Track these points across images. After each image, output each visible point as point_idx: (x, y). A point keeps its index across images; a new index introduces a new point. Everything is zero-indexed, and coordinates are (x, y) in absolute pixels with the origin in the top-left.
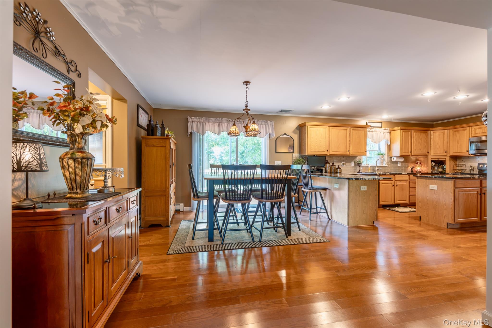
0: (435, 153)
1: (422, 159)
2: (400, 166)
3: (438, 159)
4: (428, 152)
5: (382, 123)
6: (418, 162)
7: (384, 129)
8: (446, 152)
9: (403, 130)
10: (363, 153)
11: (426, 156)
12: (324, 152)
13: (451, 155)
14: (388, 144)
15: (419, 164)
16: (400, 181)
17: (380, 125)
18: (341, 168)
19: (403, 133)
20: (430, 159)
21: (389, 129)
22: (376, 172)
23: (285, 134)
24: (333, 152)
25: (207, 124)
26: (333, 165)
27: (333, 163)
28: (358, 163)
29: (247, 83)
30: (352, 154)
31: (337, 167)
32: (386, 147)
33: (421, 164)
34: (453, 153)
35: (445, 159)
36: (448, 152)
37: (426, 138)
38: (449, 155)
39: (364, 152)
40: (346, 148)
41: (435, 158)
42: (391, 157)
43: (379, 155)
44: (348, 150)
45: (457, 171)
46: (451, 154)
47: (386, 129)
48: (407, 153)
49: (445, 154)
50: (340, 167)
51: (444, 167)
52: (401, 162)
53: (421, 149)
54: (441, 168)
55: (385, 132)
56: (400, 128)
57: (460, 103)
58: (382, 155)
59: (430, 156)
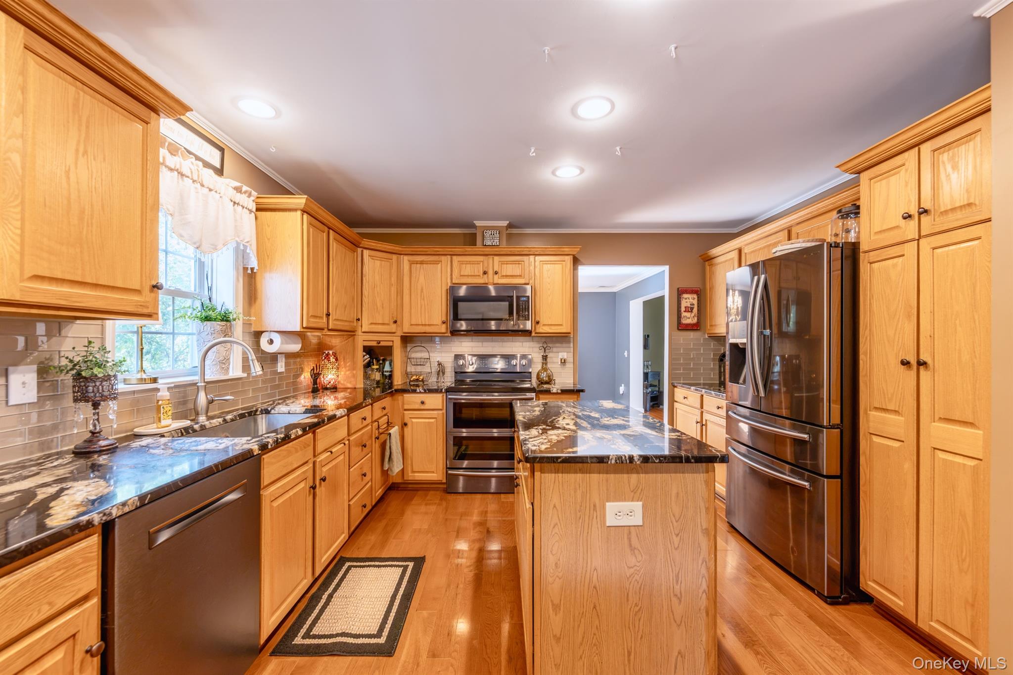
0: (372, 324)
1: (336, 341)
2: (283, 370)
3: (379, 342)
4: (358, 320)
5: (222, 150)
6: (331, 352)
7: (238, 184)
8: (395, 322)
9: (312, 218)
10: (136, 298)
11: (350, 333)
13: (405, 331)
14: (245, 269)
15: (332, 359)
16: (328, 454)
17: (214, 157)
19: (311, 230)
20: (361, 340)
21: (254, 193)
22: (202, 419)
28: (78, 376)
32: (238, 280)
33: (336, 359)
34: (411, 325)
35: (390, 344)
36: (399, 322)
37: (354, 272)
38: (400, 333)
39: (137, 292)
41: (372, 341)
42: (258, 335)
43: (207, 319)
45: (414, 377)
46: (407, 329)
47: (245, 188)
48: (320, 317)
49: (393, 328)
51: (383, 368)
52: (289, 356)
53: (346, 307)
54: (377, 369)
55: (238, 204)
56: (303, 201)
57: (533, 150)
58: (224, 323)
59: (360, 333)
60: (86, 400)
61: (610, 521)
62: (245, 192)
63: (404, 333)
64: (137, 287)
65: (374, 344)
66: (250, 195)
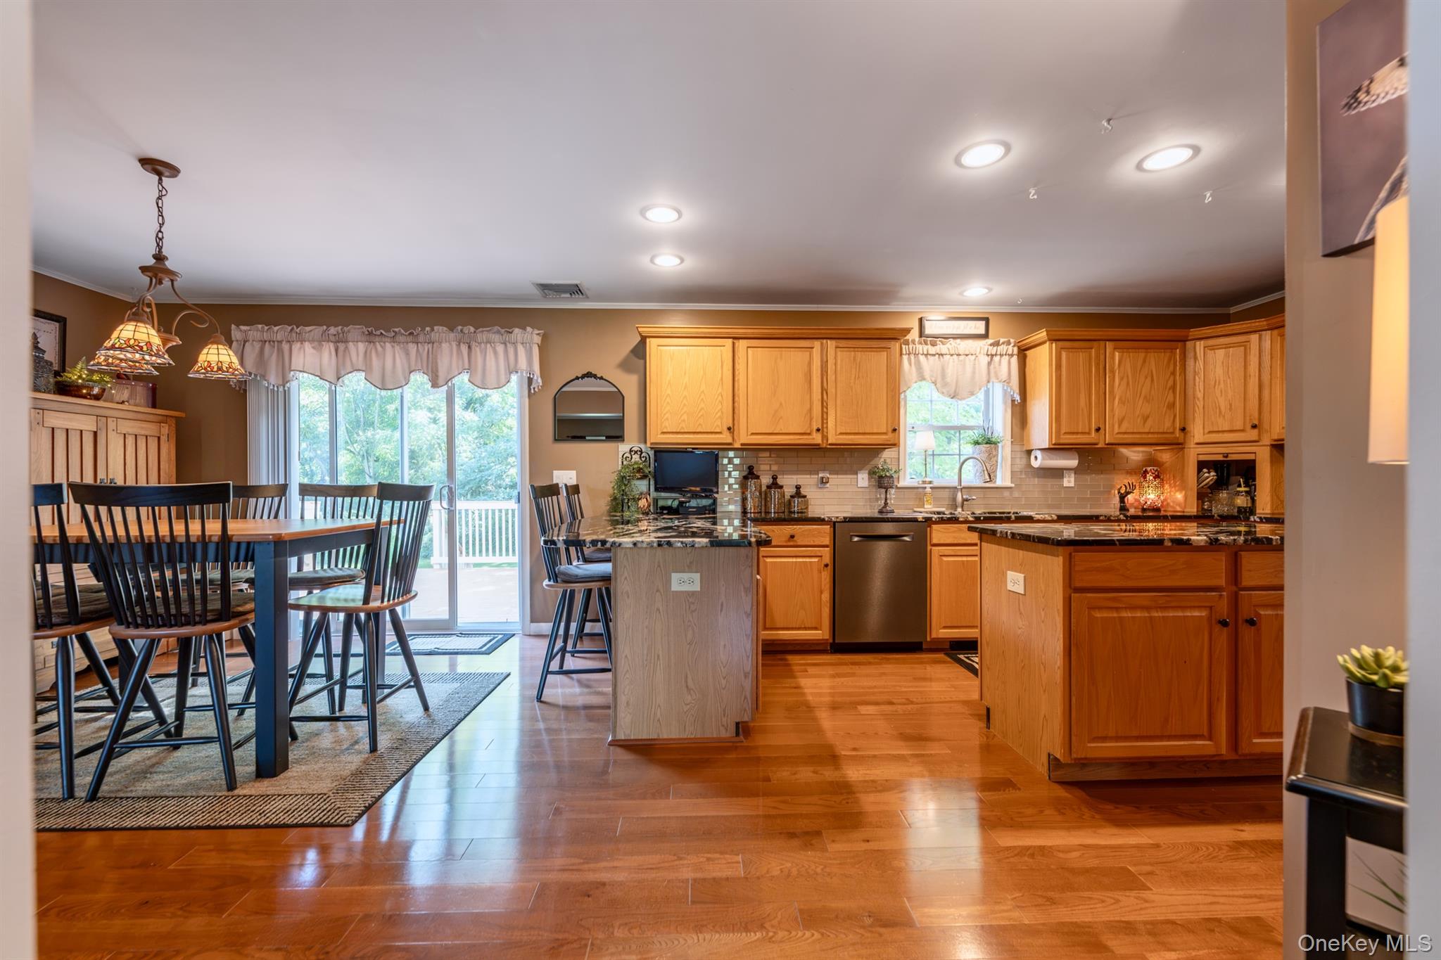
0: (1210, 432)
1: (1166, 457)
2: (1072, 484)
3: (1226, 455)
4: (1183, 429)
5: (986, 319)
6: (1149, 469)
7: (998, 341)
8: (1254, 427)
9: (1060, 343)
10: (886, 437)
11: (1178, 445)
12: (717, 436)
13: (1276, 438)
14: (1013, 401)
15: (1150, 477)
17: (979, 327)
18: (805, 497)
19: (1064, 354)
20: (1193, 454)
21: (1014, 340)
22: (959, 510)
23: (589, 375)
24: (752, 434)
25: (296, 346)
26: (775, 485)
27: (775, 478)
28: (879, 476)
29: (156, 167)
30: (834, 442)
31: (789, 491)
32: (1006, 410)
33: (1157, 477)
35: (1251, 457)
36: (1266, 426)
37: (1173, 373)
38: (1267, 440)
40: (811, 419)
41: (1215, 454)
42: (1029, 452)
43: (977, 443)
44: (815, 428)
46: (1277, 434)
48: (1082, 433)
49: (1253, 434)
50: (803, 491)
52: (1073, 471)
53: (1148, 417)
54: (1246, 492)
55: (996, 355)
56: (1045, 333)
58: (988, 445)
59: (1192, 446)
60: (880, 487)
61: (1010, 586)
62: (1003, 343)
63: (1275, 440)
64: (885, 431)
65: (1220, 458)
66: (1008, 343)
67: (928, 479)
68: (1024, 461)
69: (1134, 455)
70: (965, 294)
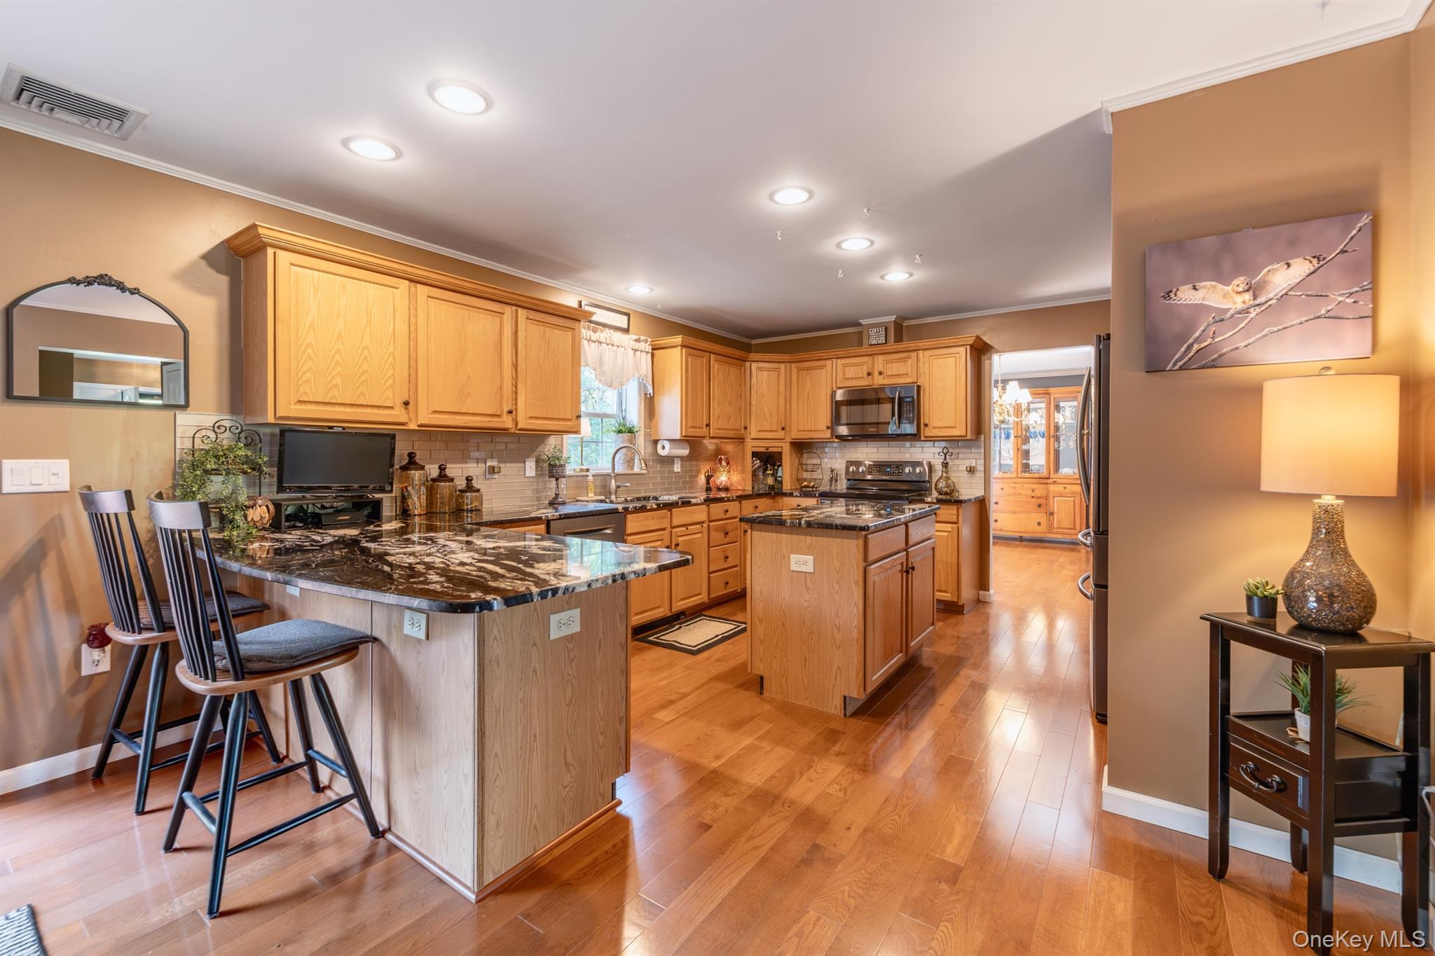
0: (760, 431)
1: (730, 448)
2: (679, 470)
3: (767, 448)
4: (746, 428)
5: (628, 315)
6: (723, 457)
7: (636, 337)
8: (783, 429)
9: (688, 349)
10: (569, 423)
11: (740, 440)
12: (387, 412)
13: (794, 437)
14: (646, 394)
15: (724, 463)
16: (684, 529)
17: (621, 321)
18: (478, 491)
19: (690, 359)
20: (750, 446)
21: (649, 339)
22: (613, 498)
23: (104, 280)
24: (435, 412)
26: (443, 477)
27: (442, 468)
28: (550, 465)
30: (524, 427)
31: (461, 484)
32: (640, 403)
33: (728, 463)
34: (799, 431)
35: (780, 450)
36: (787, 428)
37: (741, 385)
38: (788, 439)
39: (570, 420)
40: (501, 398)
41: (761, 446)
42: (656, 442)
43: (620, 432)
44: (506, 409)
45: (805, 483)
46: (795, 434)
47: (642, 338)
48: (699, 427)
49: (781, 434)
50: (476, 484)
51: (777, 473)
52: (682, 458)
53: (730, 417)
54: (771, 474)
55: (638, 350)
56: (680, 339)
57: (840, 272)
58: (630, 434)
59: (749, 440)
60: (553, 477)
61: (793, 567)
62: (643, 341)
63: (793, 439)
64: (570, 418)
65: (763, 450)
66: (646, 341)
67: (583, 467)
68: (650, 450)
69: (710, 445)
70: (630, 290)
